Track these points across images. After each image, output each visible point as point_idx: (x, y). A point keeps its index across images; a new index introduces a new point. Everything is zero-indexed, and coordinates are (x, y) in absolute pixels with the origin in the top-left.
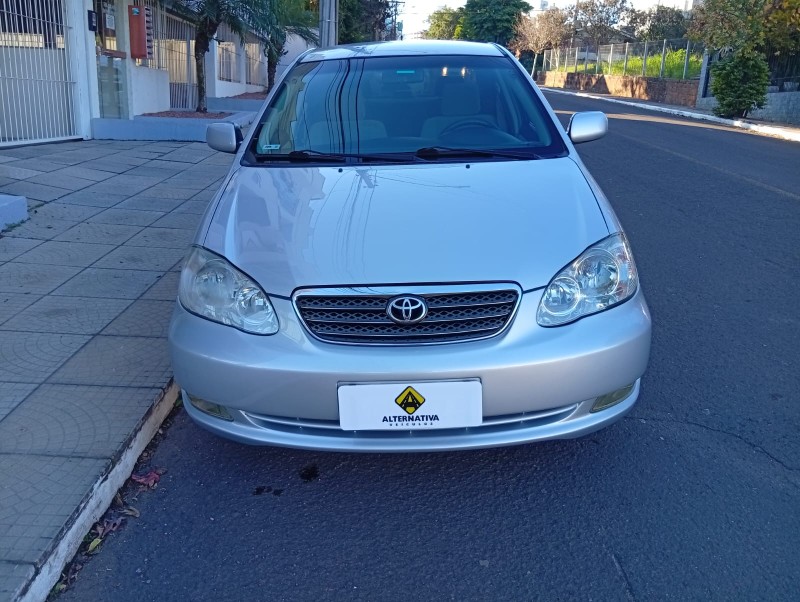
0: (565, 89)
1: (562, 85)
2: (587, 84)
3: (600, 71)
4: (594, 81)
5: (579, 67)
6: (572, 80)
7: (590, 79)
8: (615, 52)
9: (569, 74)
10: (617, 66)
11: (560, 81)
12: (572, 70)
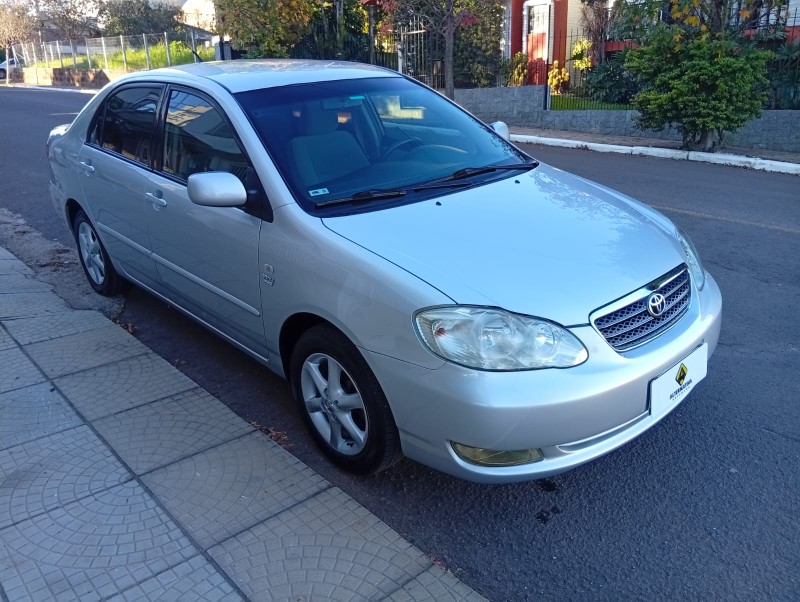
0: (54, 85)
1: (49, 82)
2: (83, 79)
3: (95, 65)
4: (91, 77)
5: (64, 61)
6: (60, 76)
7: (85, 74)
8: (107, 46)
9: (55, 70)
10: (114, 59)
11: (45, 78)
12: (57, 65)
